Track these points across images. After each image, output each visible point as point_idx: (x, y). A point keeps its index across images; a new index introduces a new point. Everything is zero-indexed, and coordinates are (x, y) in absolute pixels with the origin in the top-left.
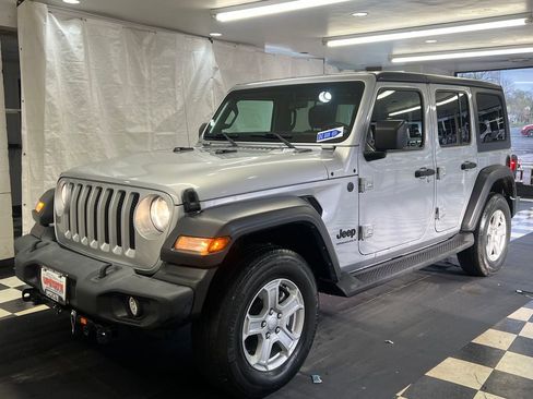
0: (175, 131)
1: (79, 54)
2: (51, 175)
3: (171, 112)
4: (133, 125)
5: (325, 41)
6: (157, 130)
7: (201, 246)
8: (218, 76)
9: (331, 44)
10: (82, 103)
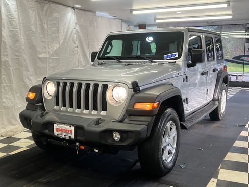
0: (59, 56)
1: (15, 14)
2: (4, 80)
3: (58, 46)
4: (40, 53)
5: (131, 11)
6: (51, 56)
7: (147, 107)
8: (77, 27)
9: (134, 13)
10: (17, 41)
